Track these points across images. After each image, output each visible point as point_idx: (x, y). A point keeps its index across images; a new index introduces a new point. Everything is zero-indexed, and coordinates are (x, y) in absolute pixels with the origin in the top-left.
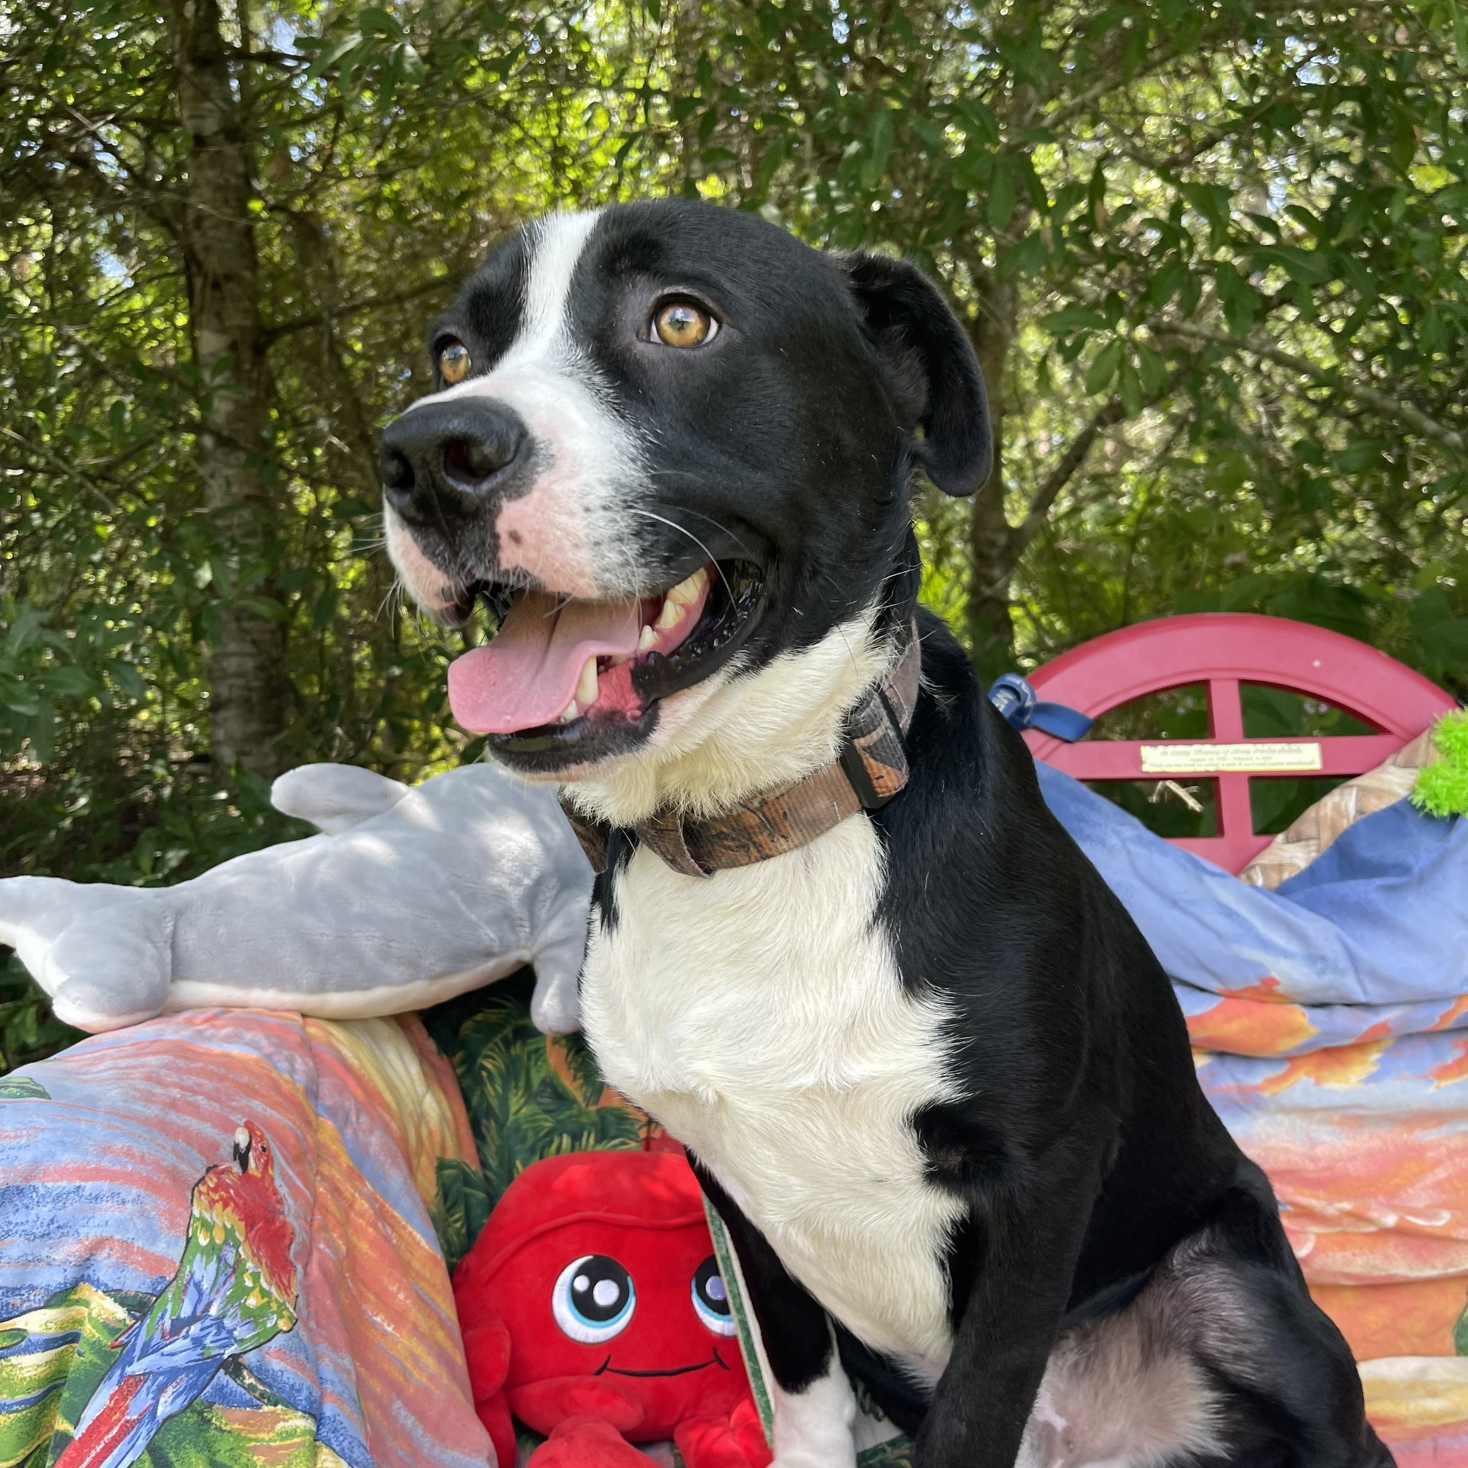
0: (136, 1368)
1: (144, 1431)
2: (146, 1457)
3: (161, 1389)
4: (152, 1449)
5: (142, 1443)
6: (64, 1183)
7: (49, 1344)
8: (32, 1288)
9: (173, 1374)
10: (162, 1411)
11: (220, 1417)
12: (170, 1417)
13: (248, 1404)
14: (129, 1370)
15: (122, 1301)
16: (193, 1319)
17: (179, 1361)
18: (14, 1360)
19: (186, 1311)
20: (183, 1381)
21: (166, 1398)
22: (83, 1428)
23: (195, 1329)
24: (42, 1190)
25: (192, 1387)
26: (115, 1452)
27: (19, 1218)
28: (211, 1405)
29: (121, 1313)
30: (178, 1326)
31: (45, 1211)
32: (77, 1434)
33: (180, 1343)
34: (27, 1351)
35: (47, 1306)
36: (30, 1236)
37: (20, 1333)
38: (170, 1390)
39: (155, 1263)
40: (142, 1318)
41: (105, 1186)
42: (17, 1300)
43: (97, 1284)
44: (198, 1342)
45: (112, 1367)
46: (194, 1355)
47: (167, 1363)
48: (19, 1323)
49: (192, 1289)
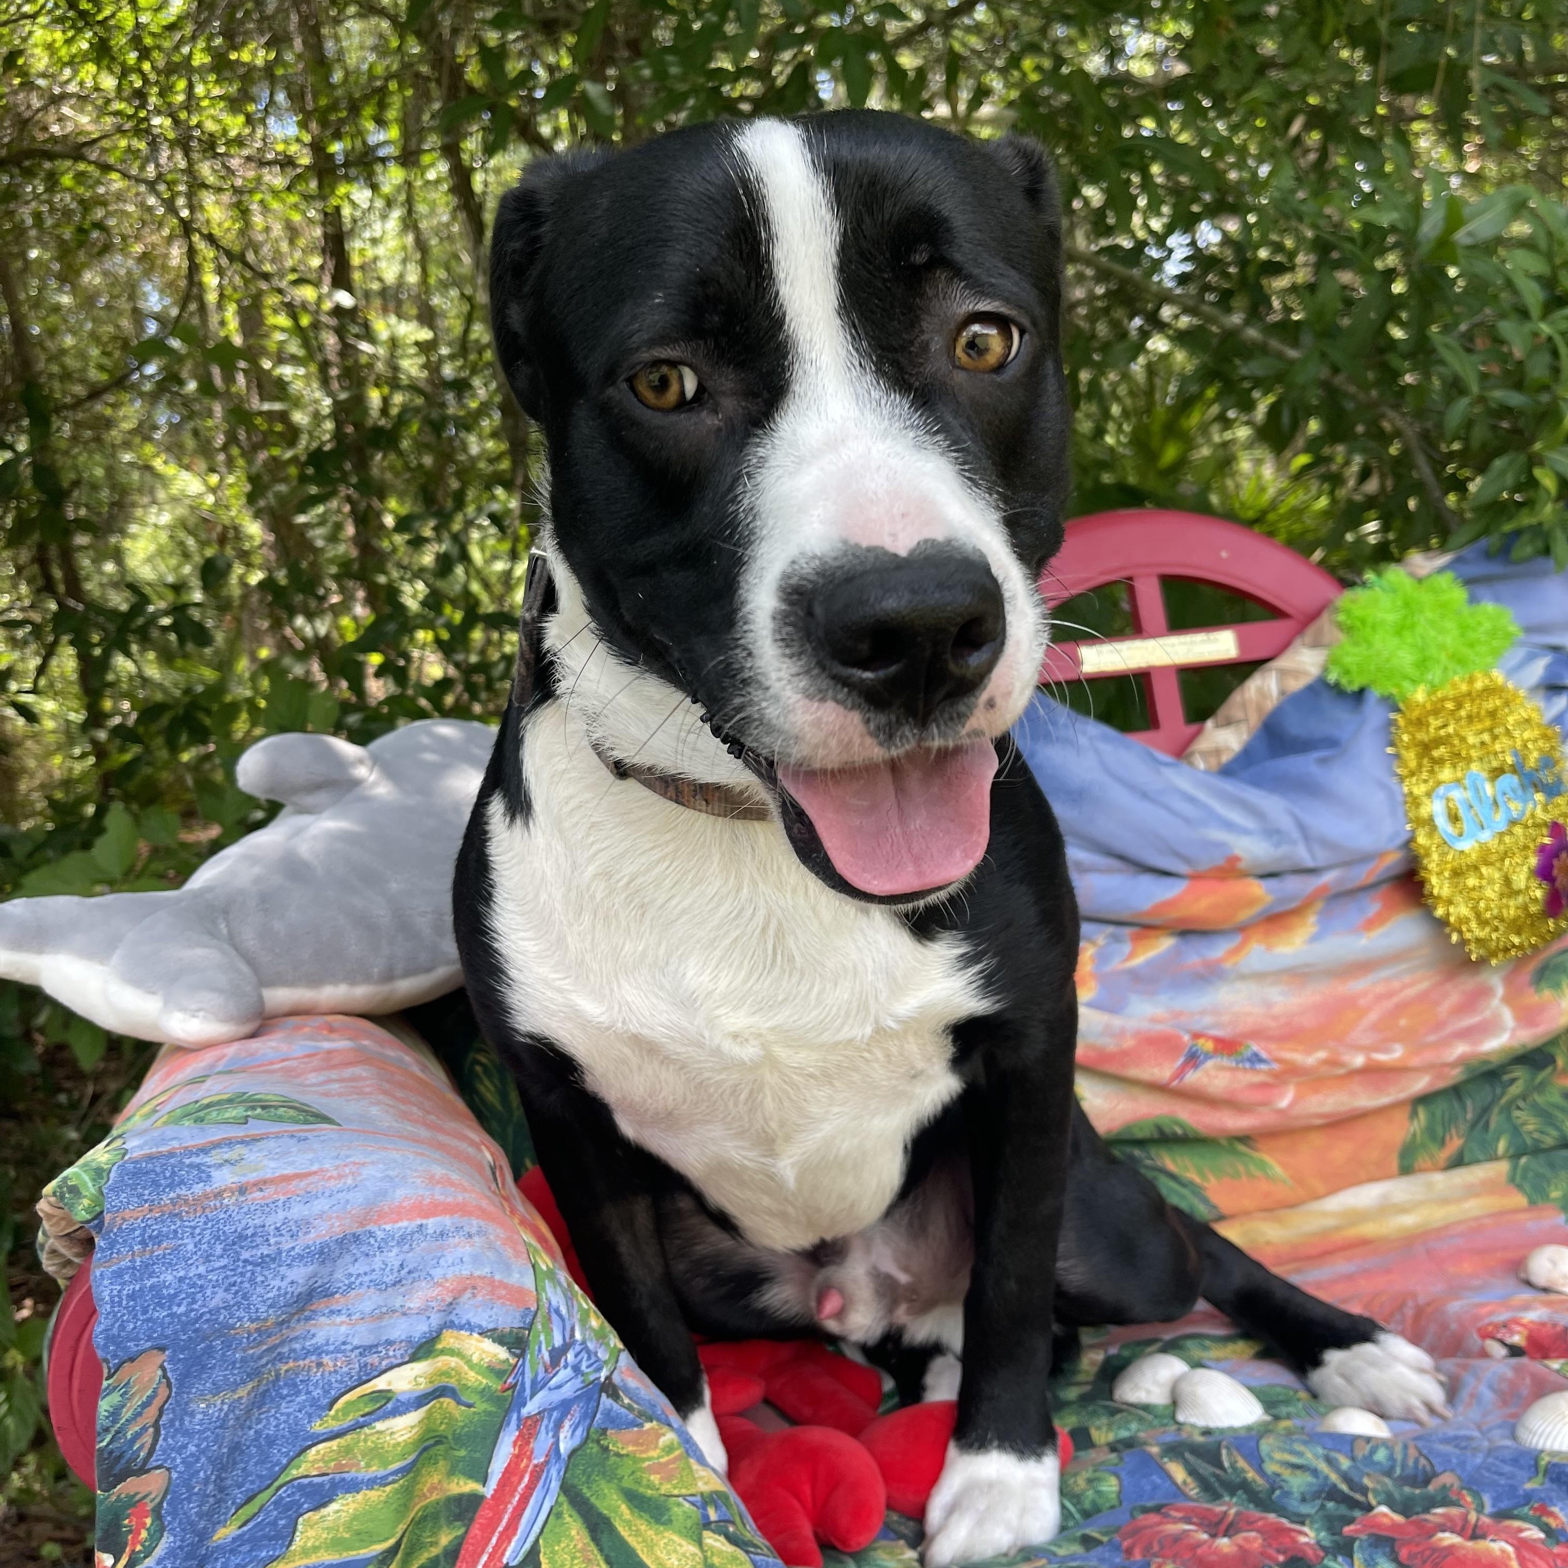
0: (531, 1408)
1: (553, 1473)
2: (562, 1498)
3: (558, 1426)
4: (567, 1489)
5: (555, 1485)
6: (404, 1224)
7: (420, 1401)
8: (389, 1343)
9: (565, 1407)
10: (565, 1447)
11: (618, 1442)
12: (573, 1453)
13: (633, 1424)
14: (525, 1411)
15: (500, 1340)
16: (565, 1348)
17: (568, 1391)
18: (379, 1426)
19: (558, 1341)
20: (576, 1411)
21: (564, 1433)
22: (493, 1483)
23: (570, 1356)
24: (380, 1234)
25: (584, 1416)
26: (532, 1501)
27: (360, 1267)
28: (604, 1432)
29: (502, 1353)
30: (557, 1355)
31: (393, 1257)
32: (488, 1491)
33: (564, 1374)
34: (396, 1412)
35: (414, 1358)
36: (380, 1286)
37: (385, 1396)
38: (567, 1424)
39: (516, 1294)
40: (522, 1355)
41: (447, 1221)
42: (373, 1359)
43: (469, 1327)
44: (576, 1369)
45: (507, 1412)
46: (577, 1383)
47: (557, 1397)
48: (380, 1383)
49: (554, 1317)
